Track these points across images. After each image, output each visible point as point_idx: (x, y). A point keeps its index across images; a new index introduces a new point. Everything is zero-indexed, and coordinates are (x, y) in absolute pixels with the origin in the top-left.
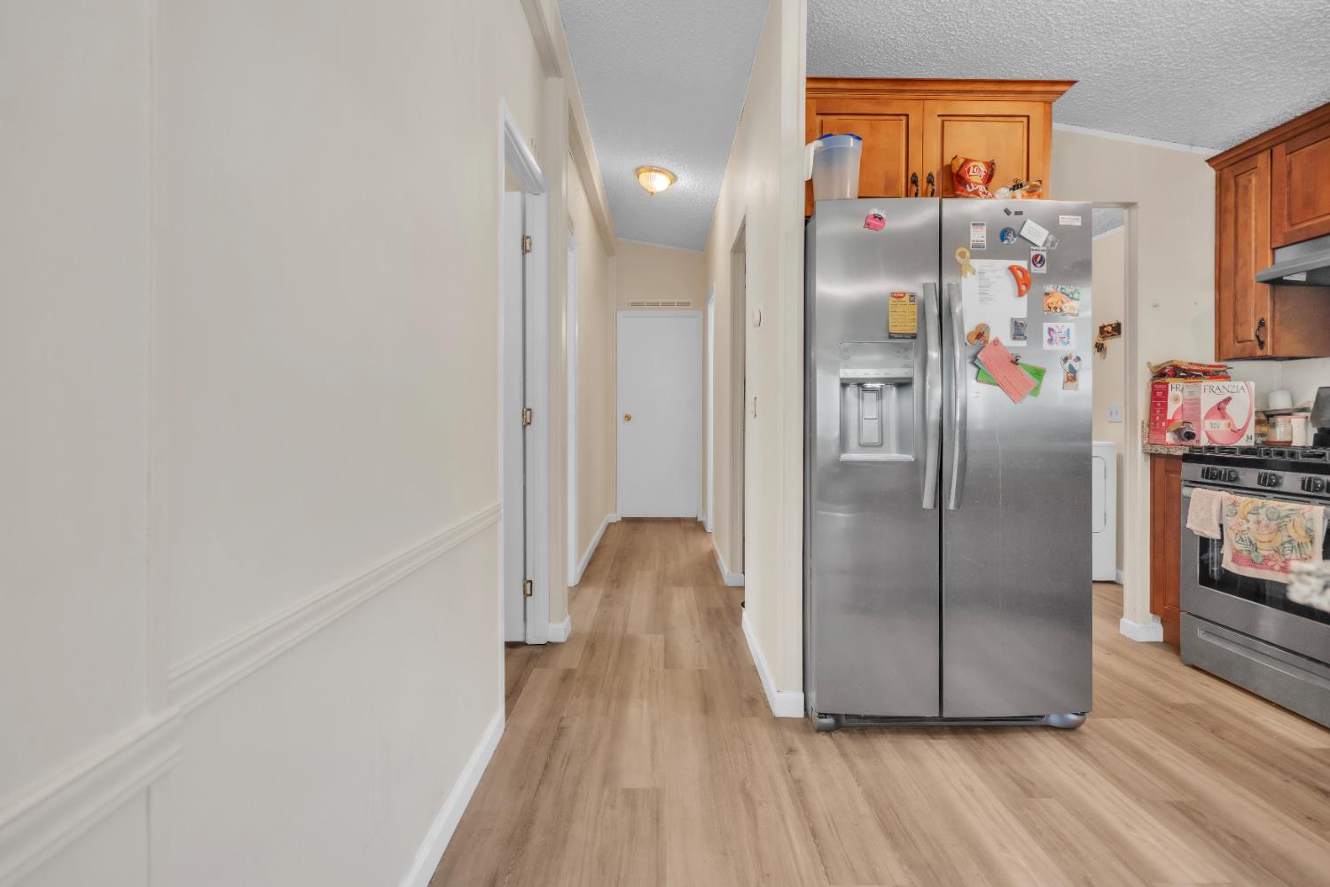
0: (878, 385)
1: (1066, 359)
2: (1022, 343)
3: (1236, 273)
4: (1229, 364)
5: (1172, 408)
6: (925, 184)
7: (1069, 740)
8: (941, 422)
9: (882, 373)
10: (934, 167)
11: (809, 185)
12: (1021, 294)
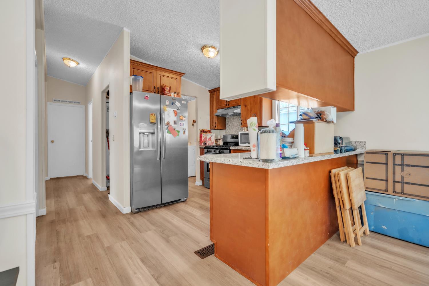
0: (147, 134)
1: (183, 129)
2: (176, 126)
3: (212, 113)
4: (212, 130)
5: (203, 138)
6: (157, 89)
7: (186, 203)
8: (161, 141)
9: (149, 131)
10: (159, 86)
11: (131, 86)
12: (175, 116)
